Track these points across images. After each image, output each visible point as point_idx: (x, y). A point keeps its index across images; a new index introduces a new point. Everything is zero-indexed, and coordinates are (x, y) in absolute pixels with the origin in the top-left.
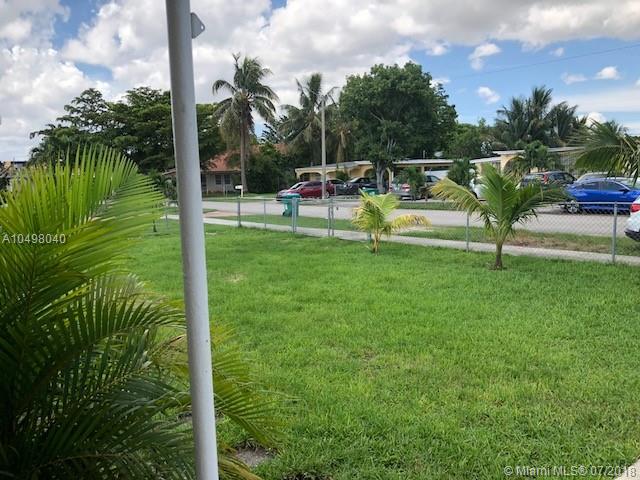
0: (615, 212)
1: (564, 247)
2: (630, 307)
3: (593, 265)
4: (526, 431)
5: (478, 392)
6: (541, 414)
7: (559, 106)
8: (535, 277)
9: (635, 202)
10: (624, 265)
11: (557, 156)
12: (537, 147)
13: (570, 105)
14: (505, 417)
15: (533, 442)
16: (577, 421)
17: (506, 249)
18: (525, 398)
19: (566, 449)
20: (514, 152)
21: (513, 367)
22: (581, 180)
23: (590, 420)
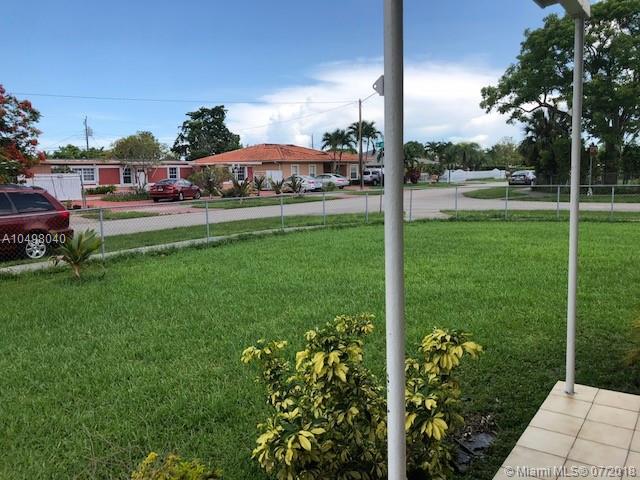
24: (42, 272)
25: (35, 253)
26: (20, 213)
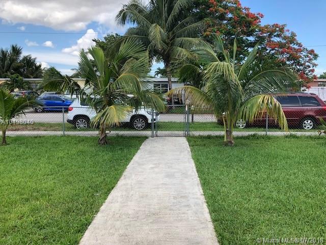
0: (63, 111)
1: (39, 130)
2: (74, 155)
3: (55, 137)
4: (38, 227)
5: (7, 216)
6: (44, 216)
7: (27, 57)
8: (27, 147)
9: (70, 106)
10: (69, 136)
11: (28, 83)
12: (17, 77)
13: (33, 57)
14: (26, 224)
15: (43, 231)
16: (63, 213)
17: (8, 133)
18: (34, 210)
19: (60, 229)
20: (4, 79)
21: (25, 196)
22: (42, 95)
23: (68, 211)
24: (311, 137)
25: (307, 127)
26: (303, 106)
